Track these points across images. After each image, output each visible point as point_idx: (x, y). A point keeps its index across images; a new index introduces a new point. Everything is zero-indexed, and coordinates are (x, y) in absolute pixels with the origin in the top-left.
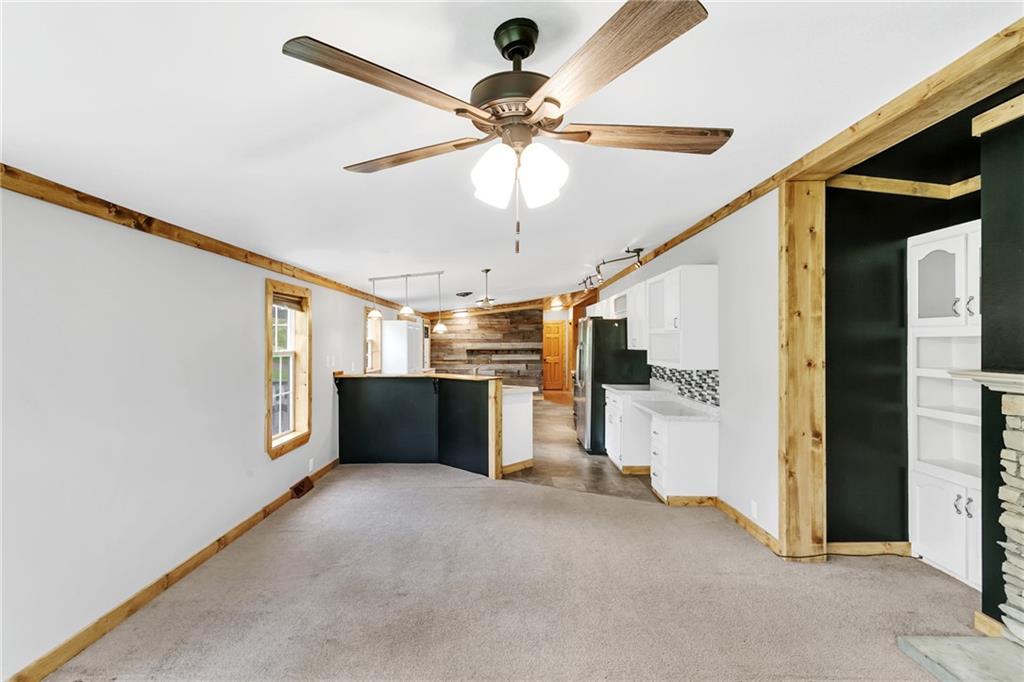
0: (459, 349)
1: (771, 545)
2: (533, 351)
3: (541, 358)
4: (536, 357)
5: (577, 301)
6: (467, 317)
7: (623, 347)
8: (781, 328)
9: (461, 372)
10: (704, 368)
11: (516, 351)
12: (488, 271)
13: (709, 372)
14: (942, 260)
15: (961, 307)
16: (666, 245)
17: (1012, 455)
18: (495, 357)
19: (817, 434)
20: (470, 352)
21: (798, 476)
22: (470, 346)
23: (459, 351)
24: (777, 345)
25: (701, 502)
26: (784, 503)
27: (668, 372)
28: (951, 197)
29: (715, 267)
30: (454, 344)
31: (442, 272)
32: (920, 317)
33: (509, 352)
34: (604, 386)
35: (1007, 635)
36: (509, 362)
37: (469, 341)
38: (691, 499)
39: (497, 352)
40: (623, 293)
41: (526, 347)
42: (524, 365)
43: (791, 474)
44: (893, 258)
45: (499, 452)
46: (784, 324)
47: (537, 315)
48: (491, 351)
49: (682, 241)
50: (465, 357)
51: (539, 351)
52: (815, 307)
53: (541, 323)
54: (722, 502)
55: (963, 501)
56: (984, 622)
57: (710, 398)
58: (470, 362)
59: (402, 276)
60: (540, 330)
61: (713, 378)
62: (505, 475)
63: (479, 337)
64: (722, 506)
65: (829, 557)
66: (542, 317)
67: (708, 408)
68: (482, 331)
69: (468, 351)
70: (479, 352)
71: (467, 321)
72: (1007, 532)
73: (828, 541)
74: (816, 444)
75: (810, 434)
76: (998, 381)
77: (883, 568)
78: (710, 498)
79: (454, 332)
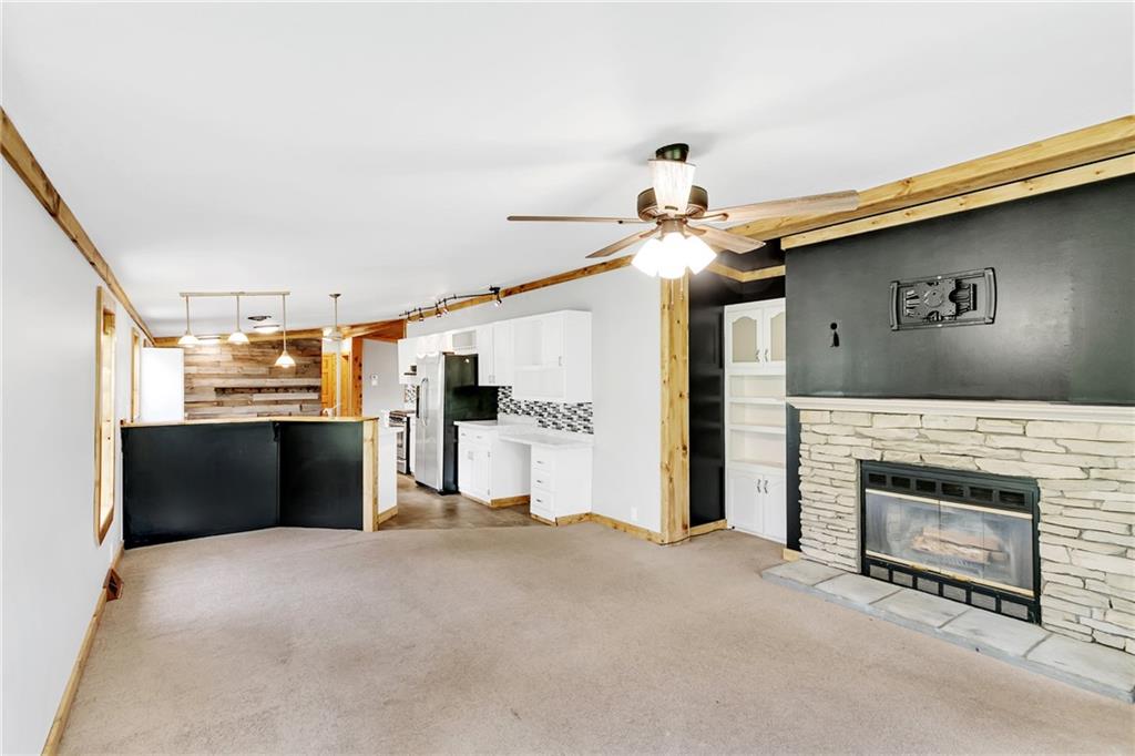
0: (201, 387)
1: (653, 538)
2: (309, 388)
3: (320, 397)
4: (314, 396)
5: (360, 332)
6: (214, 346)
7: (473, 383)
8: (663, 367)
9: (204, 416)
10: (573, 402)
11: (286, 389)
12: (338, 295)
13: (580, 405)
14: (747, 324)
15: (761, 356)
16: (522, 286)
17: (806, 447)
18: (257, 397)
19: (685, 448)
20: (221, 391)
21: (674, 480)
22: (220, 383)
23: (203, 389)
24: (659, 381)
25: (580, 518)
26: (667, 503)
27: (523, 407)
28: (744, 280)
29: (589, 313)
30: (194, 380)
31: (288, 294)
32: (734, 361)
33: (277, 389)
34: (456, 423)
35: (803, 556)
36: (277, 402)
37: (219, 376)
38: (573, 517)
39: (259, 390)
40: (471, 329)
41: (301, 384)
42: (298, 406)
43: (671, 480)
44: (715, 319)
45: (375, 501)
46: (667, 364)
47: (315, 346)
48: (251, 389)
49: (544, 286)
50: (213, 397)
51: (316, 389)
52: (684, 354)
53: (320, 355)
54: (598, 516)
55: (762, 484)
56: (790, 554)
57: (581, 427)
58: (219, 404)
59: (232, 294)
60: (318, 364)
61: (585, 410)
62: (381, 526)
63: (234, 371)
64: (598, 519)
65: (692, 537)
66: (320, 349)
67: (581, 435)
68: (240, 364)
69: (216, 389)
70: (234, 390)
71: (214, 351)
72: (803, 494)
73: (691, 526)
74: (684, 455)
75: (681, 448)
76: (798, 402)
77: (721, 538)
78: (587, 514)
79: (197, 365)
